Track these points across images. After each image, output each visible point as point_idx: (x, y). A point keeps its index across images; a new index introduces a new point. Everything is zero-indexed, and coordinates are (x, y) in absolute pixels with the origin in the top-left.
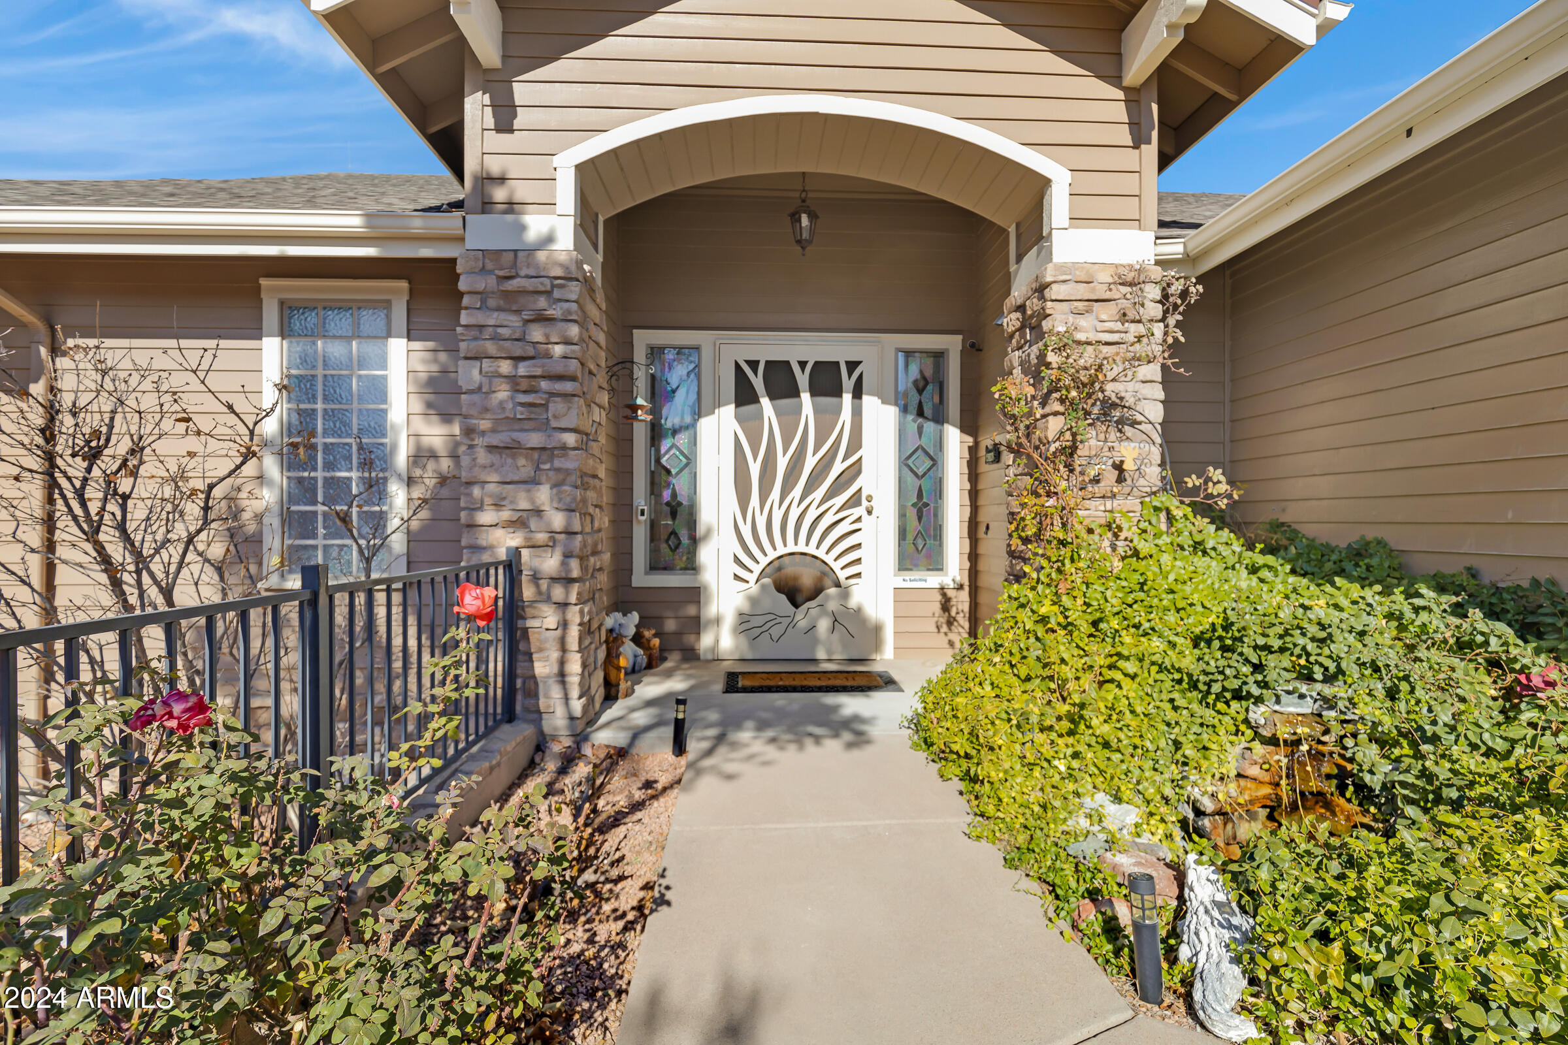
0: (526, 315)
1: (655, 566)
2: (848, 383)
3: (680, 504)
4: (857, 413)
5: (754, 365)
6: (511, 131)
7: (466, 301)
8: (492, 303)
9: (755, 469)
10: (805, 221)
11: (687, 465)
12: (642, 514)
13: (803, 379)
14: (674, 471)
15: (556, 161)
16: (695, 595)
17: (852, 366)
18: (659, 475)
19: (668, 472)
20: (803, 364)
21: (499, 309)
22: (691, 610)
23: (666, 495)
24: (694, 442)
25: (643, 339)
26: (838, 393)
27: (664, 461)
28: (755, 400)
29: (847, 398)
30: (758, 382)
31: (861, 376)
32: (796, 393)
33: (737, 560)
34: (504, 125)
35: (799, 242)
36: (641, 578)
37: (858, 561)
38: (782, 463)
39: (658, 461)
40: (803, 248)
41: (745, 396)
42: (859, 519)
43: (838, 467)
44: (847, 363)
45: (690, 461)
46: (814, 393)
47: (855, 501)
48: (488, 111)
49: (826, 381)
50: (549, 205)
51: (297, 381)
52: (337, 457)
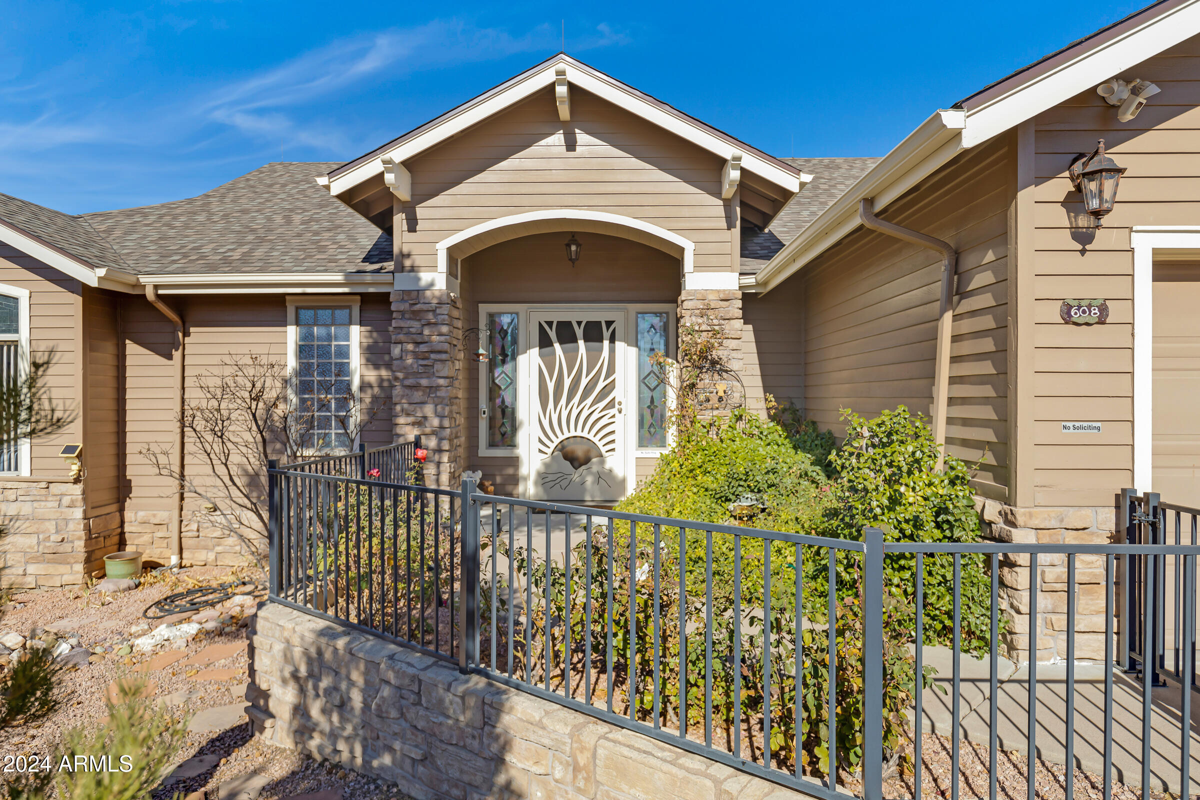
0: (423, 322)
1: (492, 444)
2: (606, 334)
3: (507, 407)
4: (612, 351)
5: (550, 324)
6: (415, 231)
7: (394, 315)
8: (407, 316)
9: (551, 386)
10: (573, 248)
11: (511, 384)
12: (484, 413)
13: (579, 332)
14: (503, 387)
15: (438, 246)
16: (514, 462)
17: (609, 324)
18: (494, 390)
19: (500, 388)
20: (579, 323)
21: (410, 319)
22: (510, 471)
23: (498, 401)
24: (515, 370)
25: (484, 309)
26: (601, 340)
27: (497, 381)
28: (551, 344)
29: (606, 343)
30: (553, 334)
31: (614, 330)
32: (574, 340)
33: (540, 441)
34: (412, 229)
35: (571, 259)
36: (484, 451)
37: (613, 441)
38: (567, 382)
39: (493, 381)
40: (573, 263)
41: (545, 342)
42: (613, 416)
43: (601, 385)
44: (606, 322)
45: (513, 382)
46: (586, 339)
47: (611, 405)
48: (405, 222)
49: (593, 333)
50: (434, 267)
51: (305, 349)
52: (324, 387)
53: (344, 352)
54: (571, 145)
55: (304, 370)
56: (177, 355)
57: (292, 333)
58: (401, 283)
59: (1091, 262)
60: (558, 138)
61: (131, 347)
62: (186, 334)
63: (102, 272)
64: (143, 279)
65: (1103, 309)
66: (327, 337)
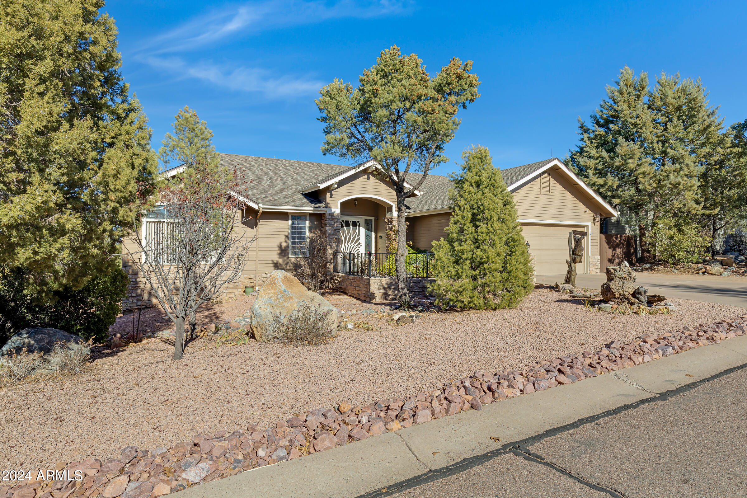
0: (335, 221)
2: (358, 224)
4: (359, 230)
5: (343, 221)
9: (343, 239)
10: (356, 201)
13: (351, 224)
15: (338, 202)
17: (358, 222)
20: (351, 221)
26: (356, 226)
28: (343, 227)
29: (358, 227)
30: (344, 224)
31: (360, 223)
32: (349, 226)
34: (331, 197)
38: (347, 238)
40: (356, 205)
42: (359, 247)
43: (356, 239)
46: (353, 226)
47: (359, 244)
48: (329, 195)
49: (354, 224)
50: (336, 208)
51: (293, 227)
52: (299, 238)
53: (304, 228)
55: (293, 233)
57: (290, 222)
58: (327, 211)
60: (366, 177)
62: (261, 222)
63: (257, 205)
64: (262, 207)
66: (298, 224)
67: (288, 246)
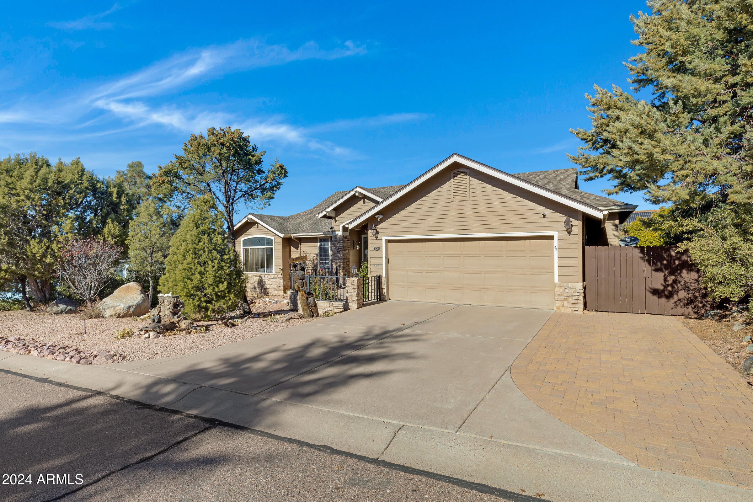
0: (338, 242)
6: (336, 223)
7: (333, 241)
15: (340, 226)
21: (335, 242)
25: (363, 236)
27: (366, 253)
48: (334, 221)
50: (339, 231)
51: (321, 248)
52: (325, 256)
53: (328, 248)
54: (364, 203)
55: (321, 252)
56: (299, 249)
57: (318, 244)
58: (333, 235)
59: (377, 241)
60: (362, 201)
61: (292, 248)
62: (301, 245)
63: (283, 235)
64: (291, 235)
65: (379, 248)
66: (324, 245)
67: (317, 263)
